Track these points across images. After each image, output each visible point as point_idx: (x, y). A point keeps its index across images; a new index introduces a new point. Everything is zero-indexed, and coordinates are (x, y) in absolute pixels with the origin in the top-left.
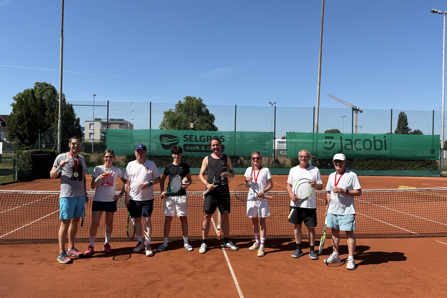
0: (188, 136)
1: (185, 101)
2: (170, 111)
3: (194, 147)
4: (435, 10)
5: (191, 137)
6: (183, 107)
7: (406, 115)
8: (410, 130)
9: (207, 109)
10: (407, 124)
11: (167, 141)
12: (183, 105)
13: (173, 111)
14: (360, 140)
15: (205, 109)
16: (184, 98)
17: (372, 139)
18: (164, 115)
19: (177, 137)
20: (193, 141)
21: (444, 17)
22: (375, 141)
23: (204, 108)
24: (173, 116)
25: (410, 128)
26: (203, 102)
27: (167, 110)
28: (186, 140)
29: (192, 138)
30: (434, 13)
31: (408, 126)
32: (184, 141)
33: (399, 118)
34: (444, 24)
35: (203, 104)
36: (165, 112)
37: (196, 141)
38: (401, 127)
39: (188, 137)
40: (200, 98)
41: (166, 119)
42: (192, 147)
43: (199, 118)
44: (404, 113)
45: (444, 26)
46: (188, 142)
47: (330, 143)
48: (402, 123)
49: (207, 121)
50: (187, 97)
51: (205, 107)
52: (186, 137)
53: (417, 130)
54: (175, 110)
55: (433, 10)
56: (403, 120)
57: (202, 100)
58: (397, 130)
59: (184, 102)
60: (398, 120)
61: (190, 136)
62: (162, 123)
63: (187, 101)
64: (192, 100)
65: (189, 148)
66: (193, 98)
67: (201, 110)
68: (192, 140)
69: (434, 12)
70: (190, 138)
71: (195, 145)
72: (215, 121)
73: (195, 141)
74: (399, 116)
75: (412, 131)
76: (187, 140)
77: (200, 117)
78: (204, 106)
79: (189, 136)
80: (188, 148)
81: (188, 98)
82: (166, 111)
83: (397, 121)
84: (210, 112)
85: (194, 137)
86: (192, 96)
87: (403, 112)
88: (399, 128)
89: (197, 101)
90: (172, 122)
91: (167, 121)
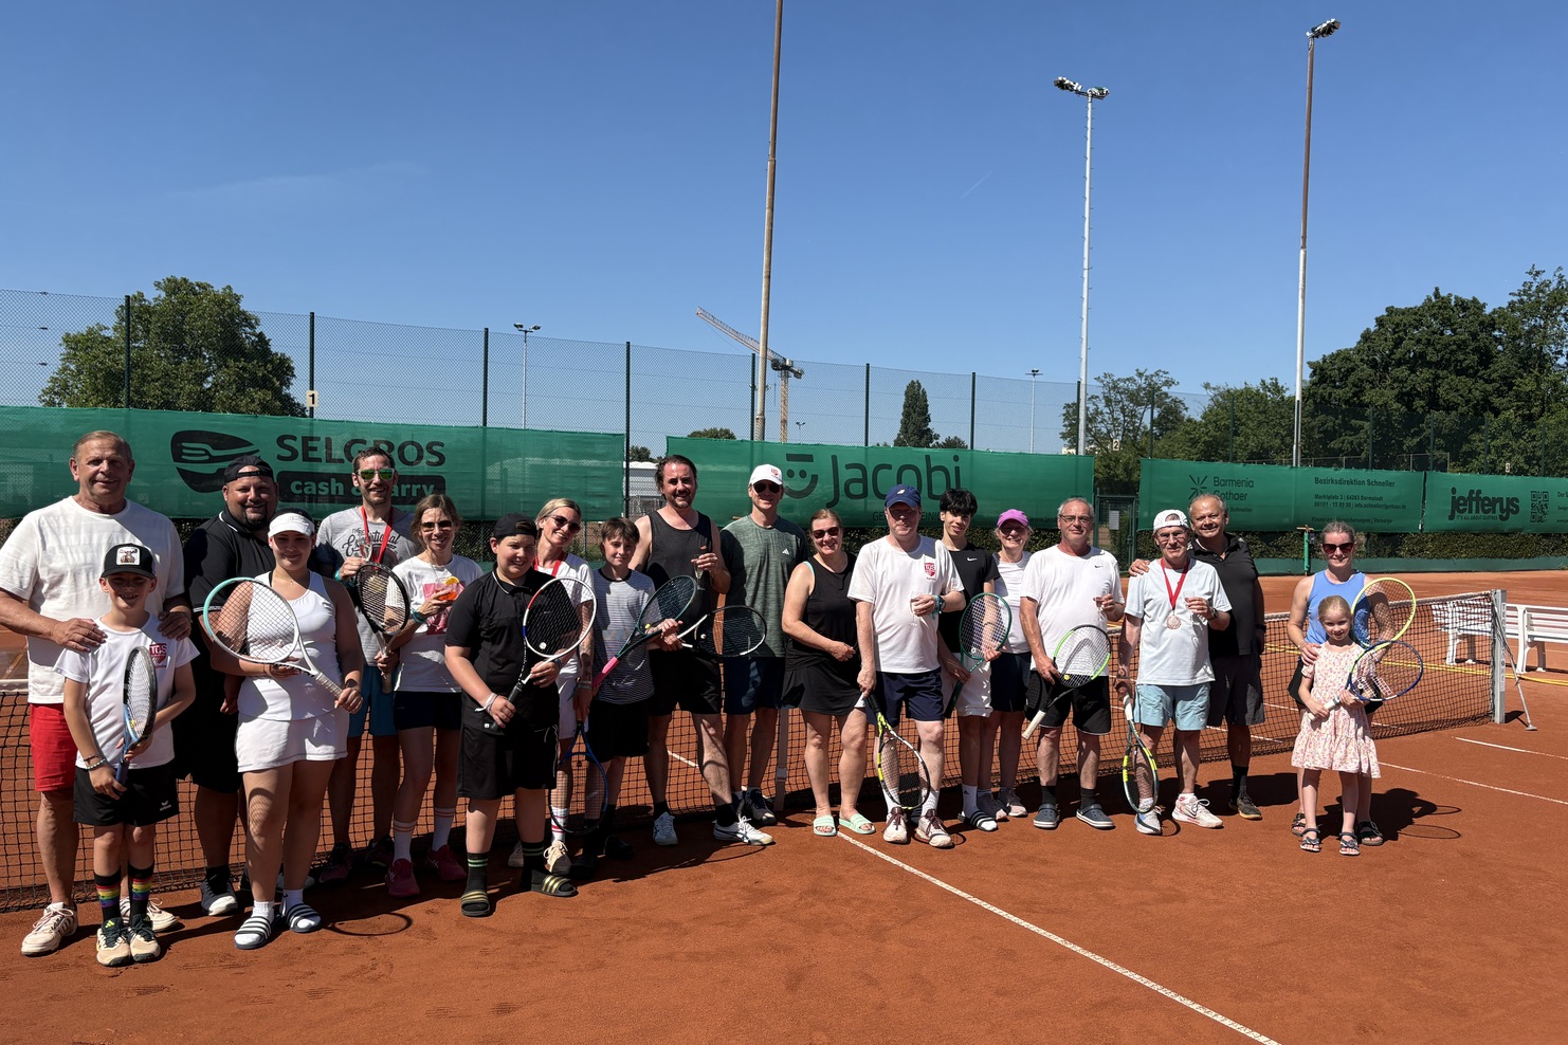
0: (294, 438)
1: (163, 295)
2: (90, 332)
3: (321, 485)
4: (1067, 82)
5: (310, 444)
6: (154, 319)
7: (924, 393)
8: (937, 437)
9: (261, 335)
10: (927, 420)
11: (207, 457)
12: (155, 312)
13: (109, 333)
14: (889, 467)
15: (254, 335)
16: (158, 285)
17: (923, 467)
18: (63, 350)
19: (246, 444)
20: (319, 460)
21: (1089, 105)
22: (930, 470)
23: (247, 329)
24: (109, 354)
25: (935, 432)
26: (244, 306)
27: (79, 328)
28: (287, 453)
29: (315, 449)
30: (1063, 88)
31: (930, 426)
32: (280, 458)
33: (907, 399)
34: (1089, 126)
35: (244, 313)
36: (68, 335)
37: (330, 460)
38: (911, 428)
39: (298, 445)
40: (229, 287)
41: (72, 367)
42: (313, 484)
43: (227, 367)
44: (919, 386)
45: (1089, 132)
46: (298, 465)
47: (803, 474)
48: (914, 415)
49: (264, 383)
50: (169, 280)
51: (252, 327)
52: (287, 442)
53: (952, 437)
54: (115, 329)
55: (1060, 78)
56: (916, 406)
57: (238, 299)
58: (902, 437)
59: (156, 299)
60: (905, 406)
61: (305, 440)
62: (54, 380)
63: (169, 295)
64: (195, 294)
65: (303, 487)
66: (198, 285)
67: (235, 336)
68: (312, 454)
69: (1061, 85)
70: (307, 448)
71: (326, 477)
72: (293, 381)
73: (324, 460)
74: (906, 393)
75: (941, 440)
76: (294, 455)
77: (231, 363)
78: (248, 320)
79: (299, 439)
80: (298, 487)
81: (174, 287)
82: (73, 333)
83: (902, 410)
84: (276, 348)
85: (320, 445)
86: (193, 280)
87: (918, 382)
88: (907, 432)
89: (219, 302)
90: (105, 377)
91: (80, 372)
